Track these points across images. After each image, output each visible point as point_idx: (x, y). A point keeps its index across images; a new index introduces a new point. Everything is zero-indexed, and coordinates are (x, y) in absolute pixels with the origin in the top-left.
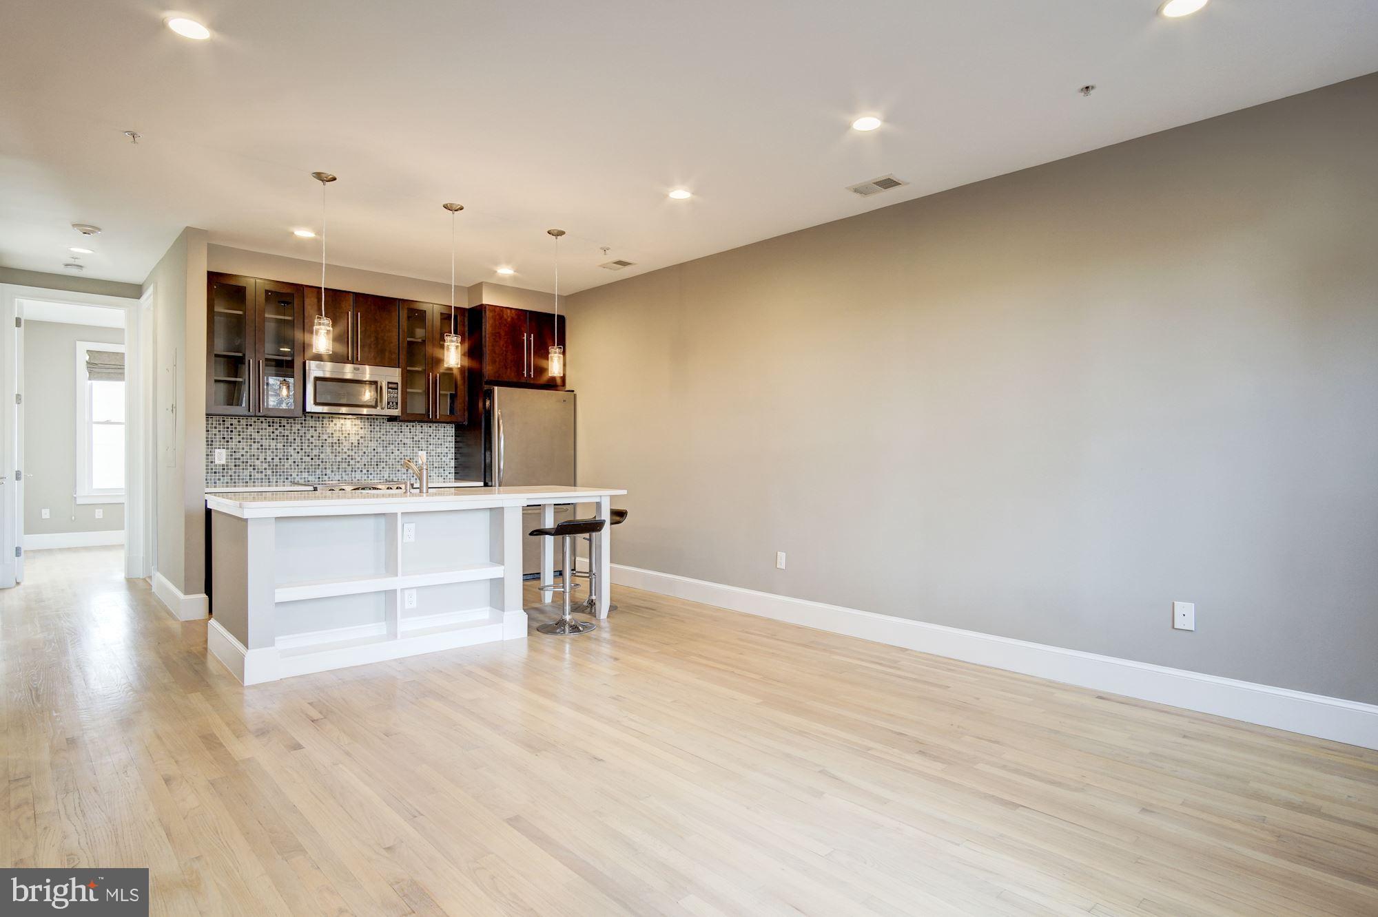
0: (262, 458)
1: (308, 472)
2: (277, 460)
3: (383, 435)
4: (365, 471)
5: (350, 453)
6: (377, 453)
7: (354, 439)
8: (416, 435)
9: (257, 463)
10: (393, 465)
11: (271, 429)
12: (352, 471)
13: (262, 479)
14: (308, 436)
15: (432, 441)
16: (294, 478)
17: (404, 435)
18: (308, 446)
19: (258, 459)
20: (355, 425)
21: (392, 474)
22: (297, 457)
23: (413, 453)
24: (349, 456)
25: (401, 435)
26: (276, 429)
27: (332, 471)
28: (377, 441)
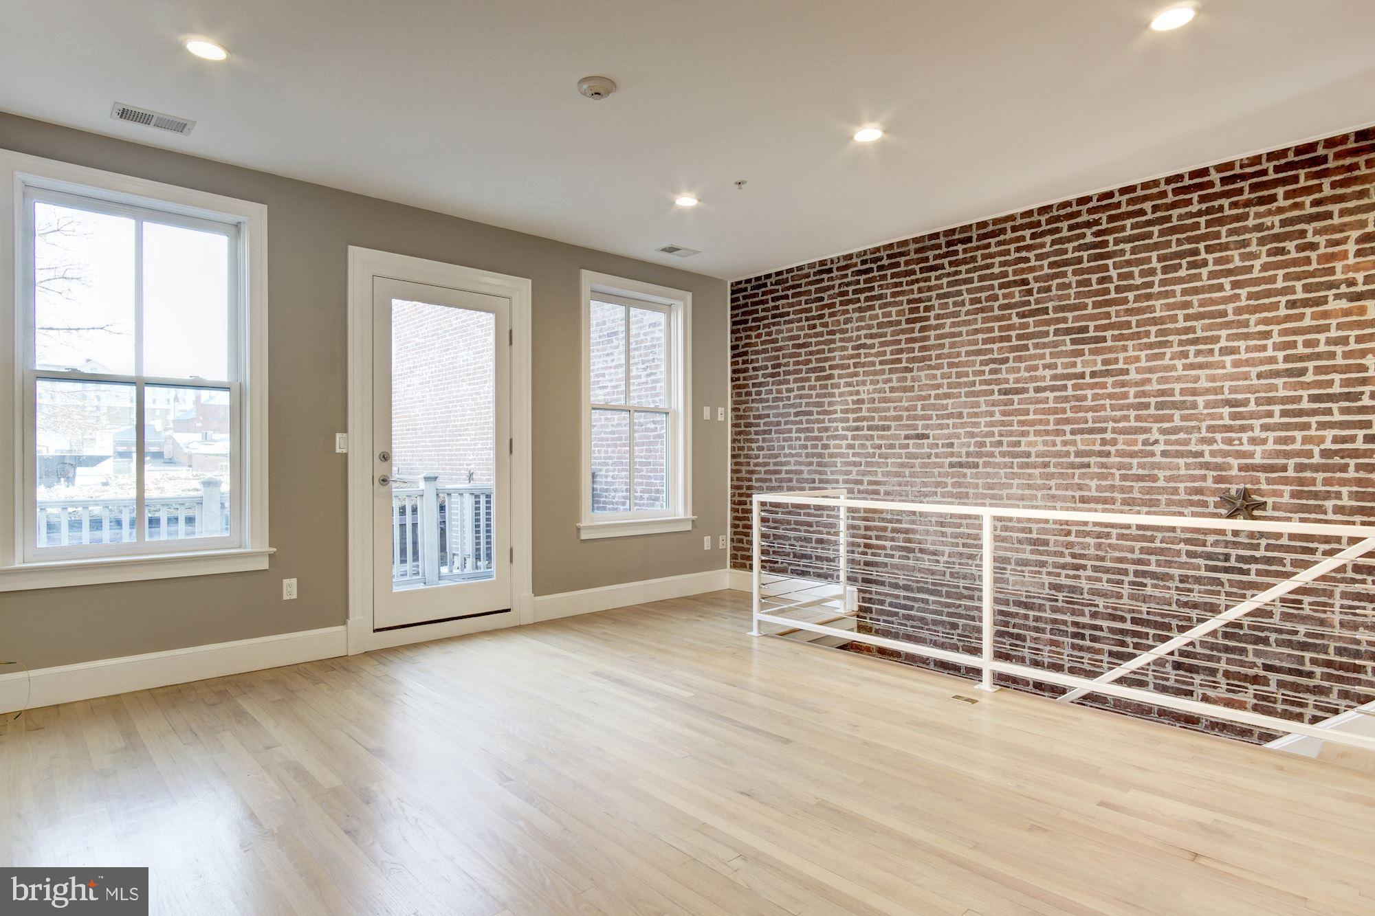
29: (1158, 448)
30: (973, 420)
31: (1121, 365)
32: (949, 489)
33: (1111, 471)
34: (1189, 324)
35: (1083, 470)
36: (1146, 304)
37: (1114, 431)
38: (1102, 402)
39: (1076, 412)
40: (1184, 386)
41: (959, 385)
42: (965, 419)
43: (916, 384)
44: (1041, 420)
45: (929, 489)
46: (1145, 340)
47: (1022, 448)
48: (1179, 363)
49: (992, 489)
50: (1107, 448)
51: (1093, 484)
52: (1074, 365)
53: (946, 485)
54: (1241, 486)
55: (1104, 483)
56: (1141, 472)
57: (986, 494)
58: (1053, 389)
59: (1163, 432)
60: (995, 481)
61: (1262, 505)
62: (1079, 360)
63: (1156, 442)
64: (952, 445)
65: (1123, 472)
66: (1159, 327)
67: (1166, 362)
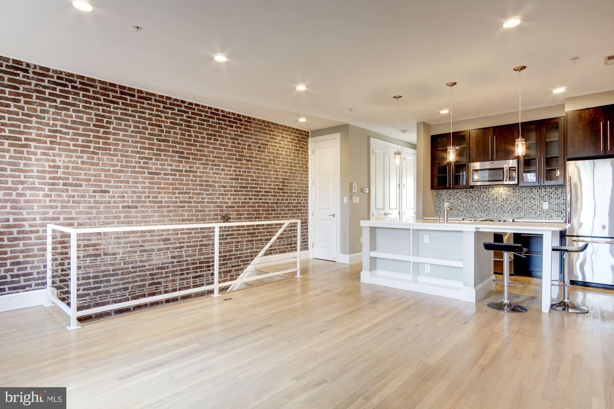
0: (462, 206)
1: (482, 212)
2: (468, 207)
3: (521, 194)
4: (510, 212)
5: (502, 203)
6: (517, 203)
7: (504, 197)
8: (541, 193)
9: (460, 208)
10: (527, 209)
11: (466, 194)
12: (503, 212)
13: (462, 215)
14: (482, 196)
15: (552, 196)
16: (476, 215)
17: (534, 194)
18: (482, 201)
19: (461, 207)
20: (505, 190)
21: (526, 214)
22: (477, 206)
23: (540, 203)
24: (502, 205)
25: (532, 194)
26: (468, 194)
27: (493, 212)
28: (517, 197)
29: (206, 200)
30: (135, 185)
31: (194, 169)
32: (122, 219)
33: (192, 209)
34: (214, 159)
35: (183, 209)
36: (203, 149)
37: (193, 194)
38: (189, 182)
39: (180, 185)
40: (213, 179)
41: (127, 167)
42: (131, 184)
43: (101, 162)
44: (167, 187)
45: (109, 220)
46: (202, 162)
47: (159, 199)
48: (211, 172)
49: (145, 218)
50: (191, 200)
51: (186, 214)
52: (179, 166)
53: (120, 217)
54: (226, 213)
55: (190, 213)
56: (201, 209)
57: (142, 221)
58: (171, 175)
59: (207, 195)
60: (147, 214)
61: (230, 219)
62: (181, 164)
63: (205, 198)
64: (124, 197)
65: (196, 209)
66: (206, 158)
67: (208, 170)
